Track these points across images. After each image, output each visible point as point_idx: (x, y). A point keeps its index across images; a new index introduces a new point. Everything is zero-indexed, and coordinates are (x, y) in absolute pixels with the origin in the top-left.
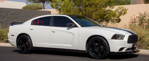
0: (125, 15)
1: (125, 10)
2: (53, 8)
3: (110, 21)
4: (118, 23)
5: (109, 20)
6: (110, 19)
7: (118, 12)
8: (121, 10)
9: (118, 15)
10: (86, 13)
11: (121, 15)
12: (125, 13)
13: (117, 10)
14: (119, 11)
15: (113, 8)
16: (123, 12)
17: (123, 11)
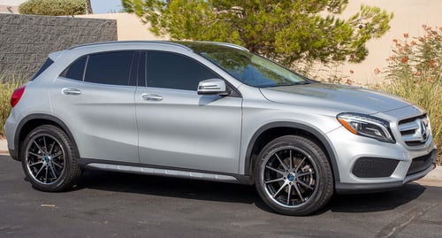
0: (383, 37)
1: (384, 17)
2: (130, 11)
3: (331, 56)
4: (358, 61)
5: (327, 55)
6: (332, 50)
7: (361, 27)
8: (370, 21)
9: (360, 36)
10: (253, 32)
11: (369, 38)
12: (383, 30)
13: (354, 18)
14: (364, 21)
15: (339, 12)
16: (377, 26)
17: (376, 21)
